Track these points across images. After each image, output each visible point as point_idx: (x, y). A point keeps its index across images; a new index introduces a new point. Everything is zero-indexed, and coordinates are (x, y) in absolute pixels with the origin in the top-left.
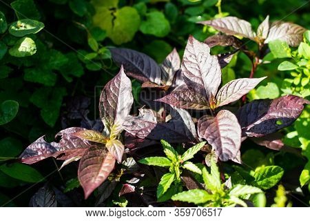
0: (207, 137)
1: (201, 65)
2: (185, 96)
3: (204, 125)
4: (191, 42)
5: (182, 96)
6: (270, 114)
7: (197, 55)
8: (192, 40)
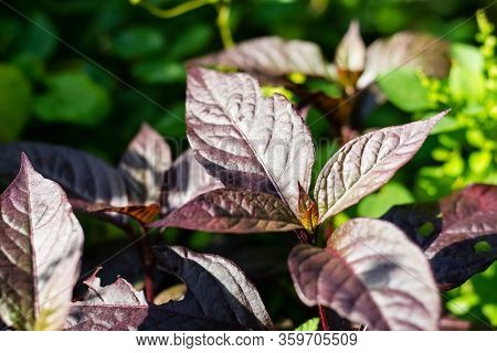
0: (330, 300)
1: (242, 126)
2: (229, 203)
3: (308, 269)
4: (199, 78)
5: (223, 204)
6: (449, 232)
7: (223, 104)
8: (199, 73)
